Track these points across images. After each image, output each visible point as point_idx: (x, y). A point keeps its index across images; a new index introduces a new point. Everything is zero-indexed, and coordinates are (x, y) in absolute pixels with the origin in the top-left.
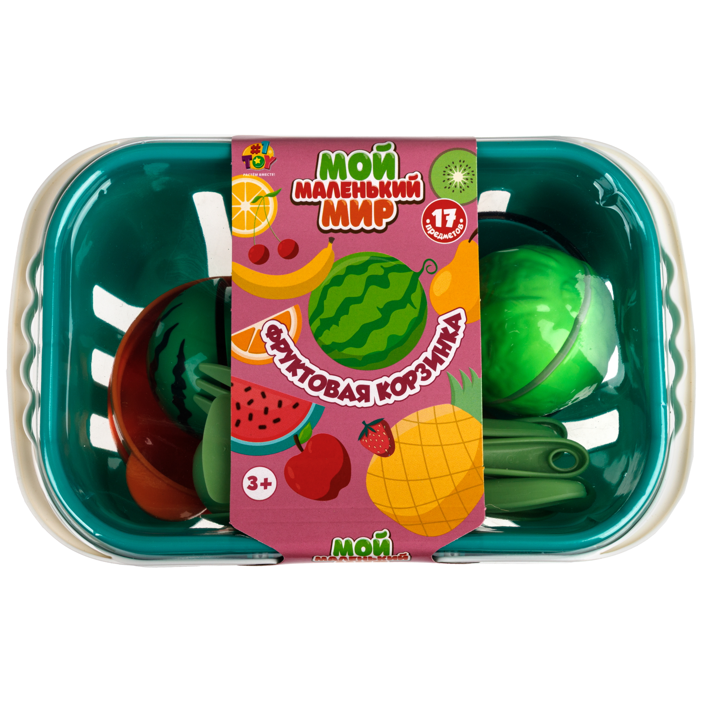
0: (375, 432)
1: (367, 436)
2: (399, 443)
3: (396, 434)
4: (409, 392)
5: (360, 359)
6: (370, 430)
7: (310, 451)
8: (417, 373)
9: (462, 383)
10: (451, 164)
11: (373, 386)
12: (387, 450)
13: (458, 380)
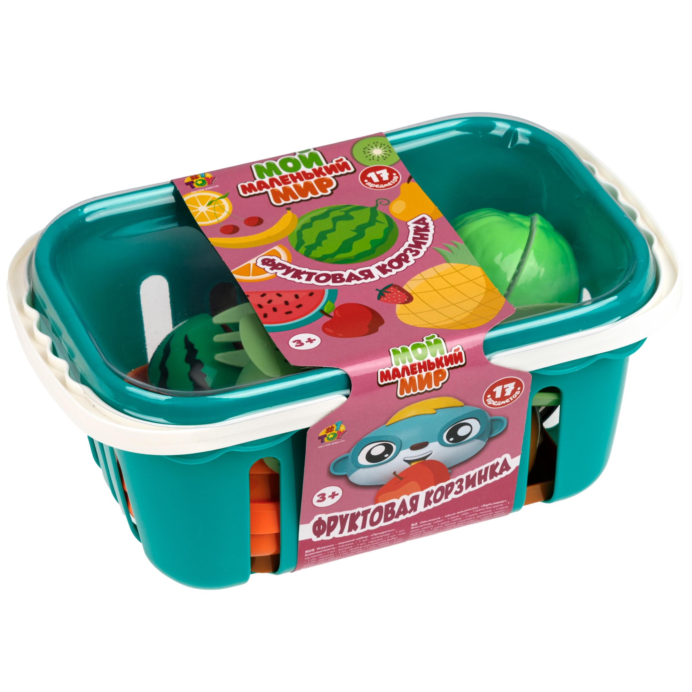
0: (390, 292)
1: (384, 296)
2: (415, 294)
3: (410, 290)
4: (405, 265)
5: (353, 258)
6: (385, 293)
7: (339, 316)
8: (407, 253)
9: (449, 250)
10: (367, 146)
11: (373, 269)
12: (407, 300)
13: (445, 249)
